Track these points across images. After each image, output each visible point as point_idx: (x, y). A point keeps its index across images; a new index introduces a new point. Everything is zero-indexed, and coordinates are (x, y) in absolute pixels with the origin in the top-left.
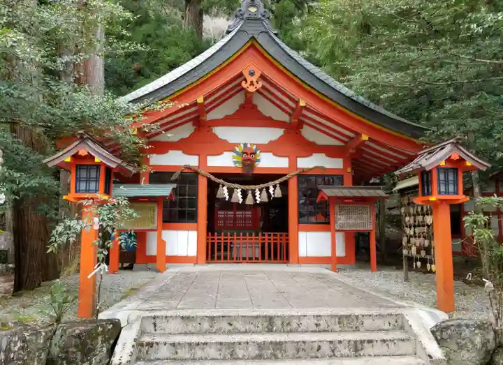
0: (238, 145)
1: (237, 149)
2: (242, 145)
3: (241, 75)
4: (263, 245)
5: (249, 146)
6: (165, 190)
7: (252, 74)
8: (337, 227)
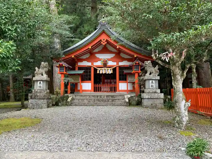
0: (102, 59)
3: (101, 40)
4: (111, 87)
5: (105, 59)
6: (81, 72)
7: (104, 40)
8: (128, 81)
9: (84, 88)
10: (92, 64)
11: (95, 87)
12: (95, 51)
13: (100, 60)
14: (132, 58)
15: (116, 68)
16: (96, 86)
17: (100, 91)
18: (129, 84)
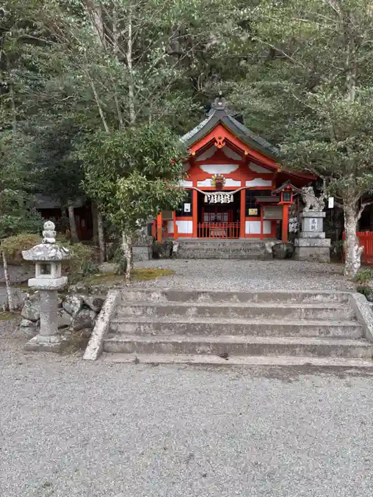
0: (213, 175)
1: (213, 177)
2: (215, 175)
3: (214, 139)
4: (229, 229)
5: (219, 175)
7: (220, 138)
8: (264, 218)
9: (180, 231)
10: (195, 184)
11: (198, 229)
12: (199, 159)
13: (209, 176)
14: (270, 172)
15: (239, 192)
16: (200, 227)
17: (208, 236)
18: (264, 222)
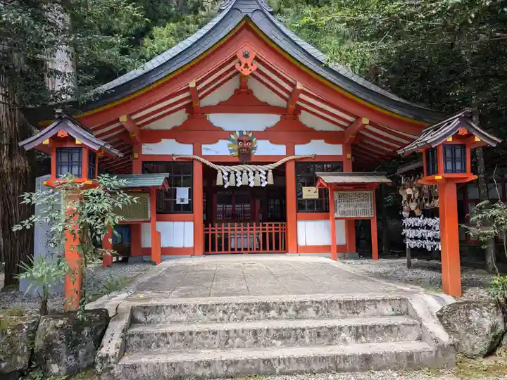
0: (233, 132)
1: (232, 137)
2: (238, 134)
4: (264, 235)
5: (245, 133)
6: (156, 180)
7: (246, 56)
8: (337, 215)
10: (197, 151)
11: (206, 236)
13: (226, 135)
15: (284, 165)
16: (210, 232)
17: (226, 249)
